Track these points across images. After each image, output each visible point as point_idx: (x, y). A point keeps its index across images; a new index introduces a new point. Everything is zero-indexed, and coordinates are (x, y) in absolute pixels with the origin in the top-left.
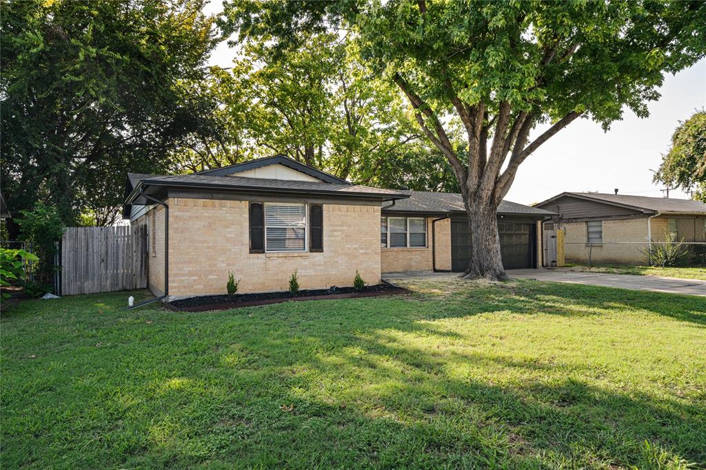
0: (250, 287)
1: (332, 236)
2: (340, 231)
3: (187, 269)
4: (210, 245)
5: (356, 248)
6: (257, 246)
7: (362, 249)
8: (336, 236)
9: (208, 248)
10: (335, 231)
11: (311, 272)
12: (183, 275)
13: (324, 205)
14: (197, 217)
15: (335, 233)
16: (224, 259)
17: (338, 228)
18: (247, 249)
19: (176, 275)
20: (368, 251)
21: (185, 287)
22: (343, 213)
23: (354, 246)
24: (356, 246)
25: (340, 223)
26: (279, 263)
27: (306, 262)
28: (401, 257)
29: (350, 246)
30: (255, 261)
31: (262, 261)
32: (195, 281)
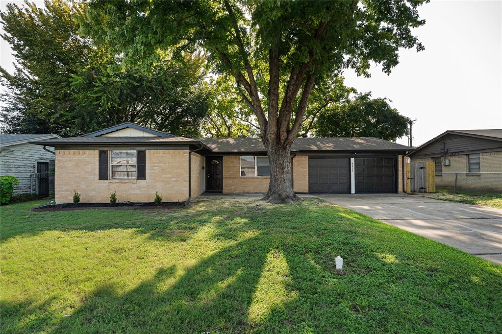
0: (100, 199)
1: (152, 170)
2: (158, 166)
3: (65, 188)
4: (77, 175)
5: (169, 177)
6: (103, 176)
7: (174, 178)
8: (156, 169)
9: (76, 177)
10: (155, 166)
11: (138, 192)
12: (62, 191)
13: (147, 151)
14: (70, 160)
15: (155, 168)
16: (84, 183)
17: (157, 165)
18: (97, 177)
19: (59, 191)
20: (179, 179)
21: (63, 198)
22: (160, 155)
23: (168, 176)
24: (170, 176)
25: (158, 162)
26: (117, 186)
27: (135, 186)
28: (265, 183)
29: (165, 176)
30: (103, 184)
31: (107, 184)
32: (68, 194)
